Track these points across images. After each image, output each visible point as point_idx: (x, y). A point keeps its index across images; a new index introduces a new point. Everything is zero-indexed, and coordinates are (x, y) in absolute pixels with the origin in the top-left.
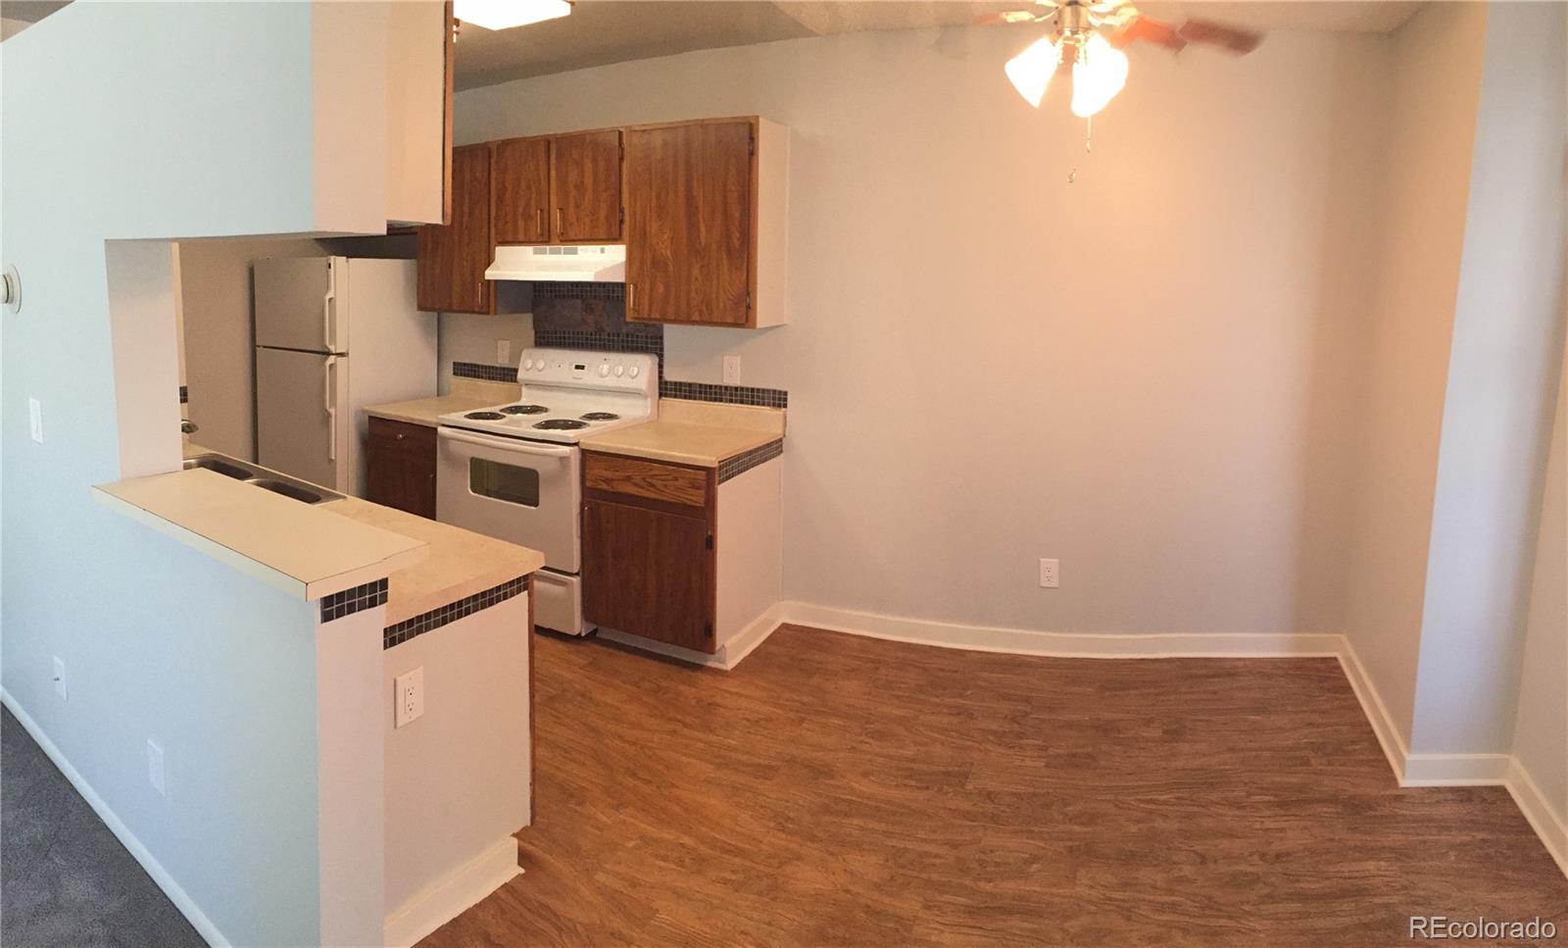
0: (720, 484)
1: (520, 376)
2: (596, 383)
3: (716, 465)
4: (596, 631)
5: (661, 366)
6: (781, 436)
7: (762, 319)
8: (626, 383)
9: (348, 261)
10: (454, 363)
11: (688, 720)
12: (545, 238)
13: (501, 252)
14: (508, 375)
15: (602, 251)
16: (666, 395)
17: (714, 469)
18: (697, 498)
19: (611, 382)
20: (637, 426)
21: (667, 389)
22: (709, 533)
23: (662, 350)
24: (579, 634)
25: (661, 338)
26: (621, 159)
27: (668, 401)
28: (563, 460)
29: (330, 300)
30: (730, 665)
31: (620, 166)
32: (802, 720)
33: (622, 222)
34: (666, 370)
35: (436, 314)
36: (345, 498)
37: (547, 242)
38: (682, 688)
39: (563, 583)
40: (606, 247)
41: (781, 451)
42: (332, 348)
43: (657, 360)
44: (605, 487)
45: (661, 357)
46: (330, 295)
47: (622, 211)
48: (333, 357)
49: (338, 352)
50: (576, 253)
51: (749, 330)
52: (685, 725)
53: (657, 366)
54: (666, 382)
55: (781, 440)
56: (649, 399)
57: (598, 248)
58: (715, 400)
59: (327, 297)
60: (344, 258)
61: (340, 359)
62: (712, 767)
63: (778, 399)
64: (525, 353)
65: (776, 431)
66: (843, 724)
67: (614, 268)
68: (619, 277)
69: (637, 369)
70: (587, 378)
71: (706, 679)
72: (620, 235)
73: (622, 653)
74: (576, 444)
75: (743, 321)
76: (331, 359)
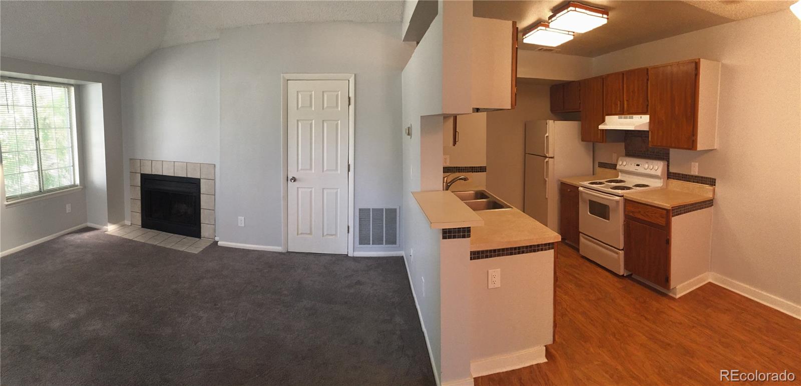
0: (673, 216)
1: (618, 167)
2: (643, 172)
3: (670, 208)
4: (632, 274)
5: (668, 166)
6: (712, 198)
7: (700, 146)
8: (653, 172)
9: (554, 122)
10: (599, 163)
11: (648, 317)
12: (622, 112)
13: (608, 118)
14: (614, 167)
15: (641, 117)
16: (670, 178)
17: (670, 210)
18: (662, 222)
19: (648, 172)
20: (656, 191)
21: (670, 176)
22: (668, 237)
23: (669, 159)
24: (623, 275)
25: (669, 154)
26: (648, 80)
27: (671, 181)
28: (617, 202)
29: (547, 136)
30: (678, 296)
31: (647, 83)
32: (693, 327)
33: (648, 105)
34: (670, 167)
35: (592, 143)
36: (512, 208)
37: (623, 114)
38: (654, 303)
39: (617, 253)
40: (642, 116)
41: (712, 205)
42: (547, 155)
43: (666, 163)
44: (631, 214)
45: (668, 162)
46: (547, 135)
47: (648, 101)
48: (547, 158)
49: (550, 156)
50: (632, 118)
51: (693, 151)
52: (646, 319)
53: (666, 165)
54: (670, 173)
55: (712, 200)
56: (662, 180)
57: (640, 116)
58: (688, 181)
59: (546, 135)
60: (553, 121)
61: (550, 159)
62: (647, 339)
63: (712, 182)
64: (620, 159)
65: (710, 196)
66: (710, 334)
67: (644, 124)
68: (646, 128)
69: (657, 167)
70: (640, 170)
71: (665, 301)
72: (647, 110)
73: (638, 285)
74: (623, 196)
75: (691, 147)
76: (547, 159)
